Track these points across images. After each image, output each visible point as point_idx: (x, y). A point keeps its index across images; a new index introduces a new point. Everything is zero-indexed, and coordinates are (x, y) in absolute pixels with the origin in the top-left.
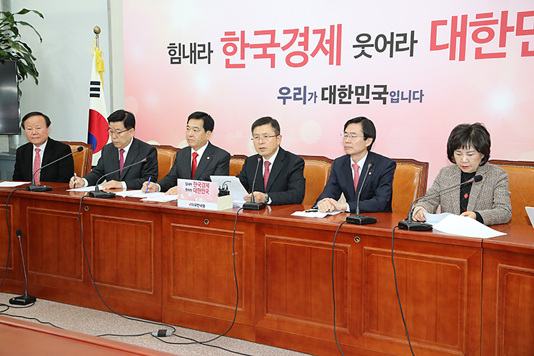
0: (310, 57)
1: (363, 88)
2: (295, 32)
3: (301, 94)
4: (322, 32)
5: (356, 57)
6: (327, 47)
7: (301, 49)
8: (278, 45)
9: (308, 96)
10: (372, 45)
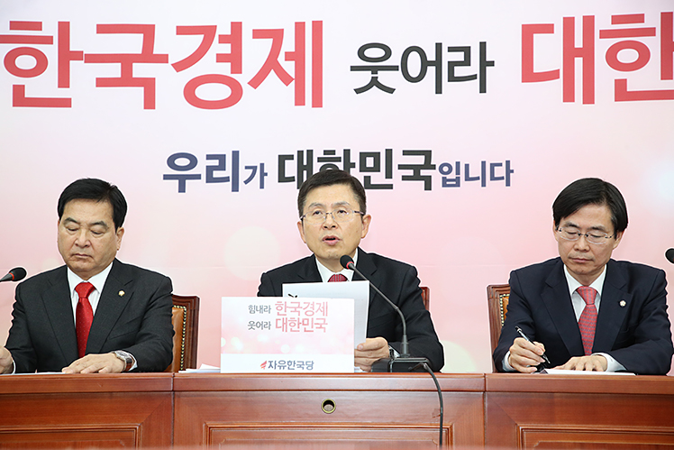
0: (246, 88)
1: (376, 156)
2: (208, 32)
3: (226, 169)
4: (277, 35)
5: (358, 91)
6: (290, 67)
7: (225, 69)
8: (163, 59)
9: (244, 174)
10: (395, 68)
